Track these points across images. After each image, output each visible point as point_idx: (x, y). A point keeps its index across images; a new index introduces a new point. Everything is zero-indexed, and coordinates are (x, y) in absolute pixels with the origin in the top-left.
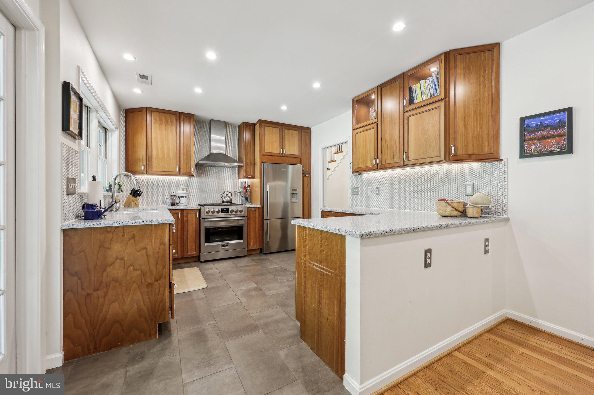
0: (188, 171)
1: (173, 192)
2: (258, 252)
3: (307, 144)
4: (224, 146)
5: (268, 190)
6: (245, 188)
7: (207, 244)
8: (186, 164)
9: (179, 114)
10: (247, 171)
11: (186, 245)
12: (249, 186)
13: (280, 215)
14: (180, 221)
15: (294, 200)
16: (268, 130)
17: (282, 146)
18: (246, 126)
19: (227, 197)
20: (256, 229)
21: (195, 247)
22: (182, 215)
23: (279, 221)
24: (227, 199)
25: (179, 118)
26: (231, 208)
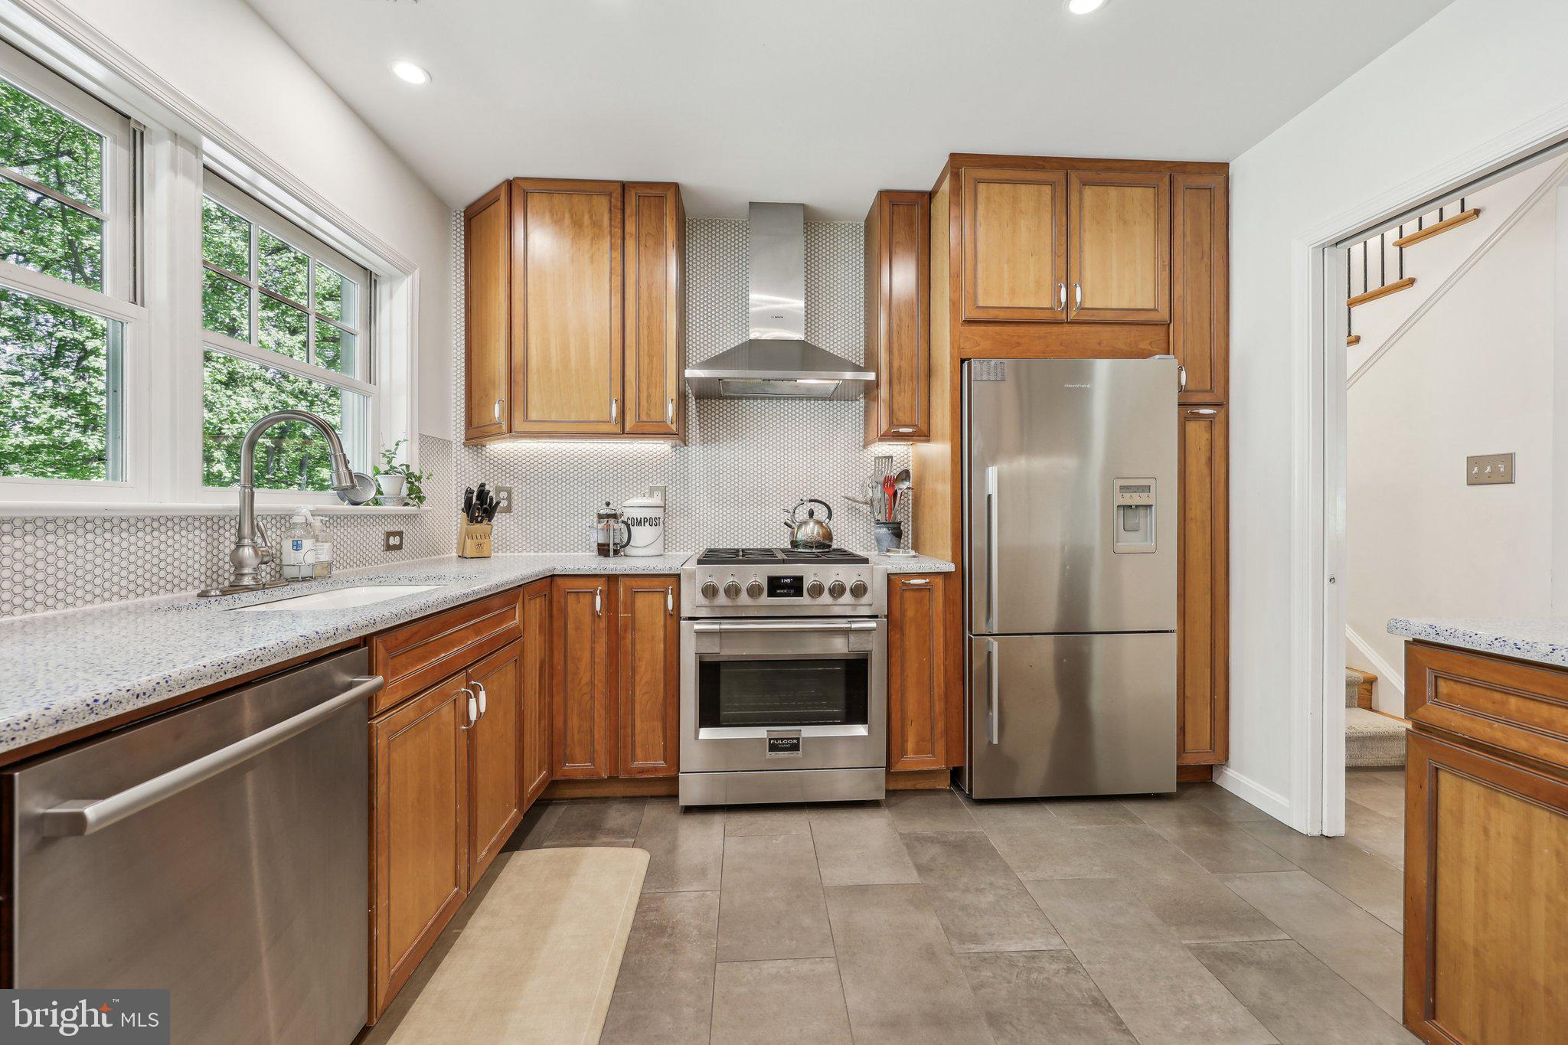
0: (655, 415)
1: (608, 504)
2: (945, 783)
3: (1206, 247)
4: (799, 304)
5: (992, 488)
6: (890, 484)
7: (705, 733)
8: (648, 389)
9: (619, 191)
10: (896, 407)
11: (625, 728)
12: (905, 475)
13: (1048, 616)
14: (603, 624)
15: (1130, 541)
16: (991, 197)
17: (1066, 273)
18: (893, 205)
19: (811, 524)
20: (931, 678)
21: (661, 739)
22: (610, 598)
23: (1047, 647)
24: (810, 532)
25: (619, 204)
26: (811, 573)
